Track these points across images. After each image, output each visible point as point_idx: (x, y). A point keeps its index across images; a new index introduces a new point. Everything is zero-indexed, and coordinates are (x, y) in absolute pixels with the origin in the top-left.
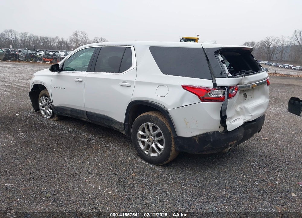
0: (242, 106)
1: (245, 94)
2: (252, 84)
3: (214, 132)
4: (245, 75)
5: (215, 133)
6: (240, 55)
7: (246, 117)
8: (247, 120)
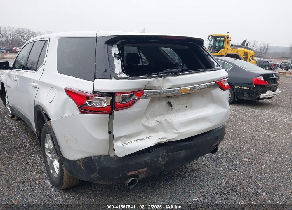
0: (161, 119)
1: (169, 101)
2: (181, 89)
3: (100, 157)
4: (164, 76)
5: (102, 157)
6: (187, 47)
7: (169, 134)
8: (169, 139)
